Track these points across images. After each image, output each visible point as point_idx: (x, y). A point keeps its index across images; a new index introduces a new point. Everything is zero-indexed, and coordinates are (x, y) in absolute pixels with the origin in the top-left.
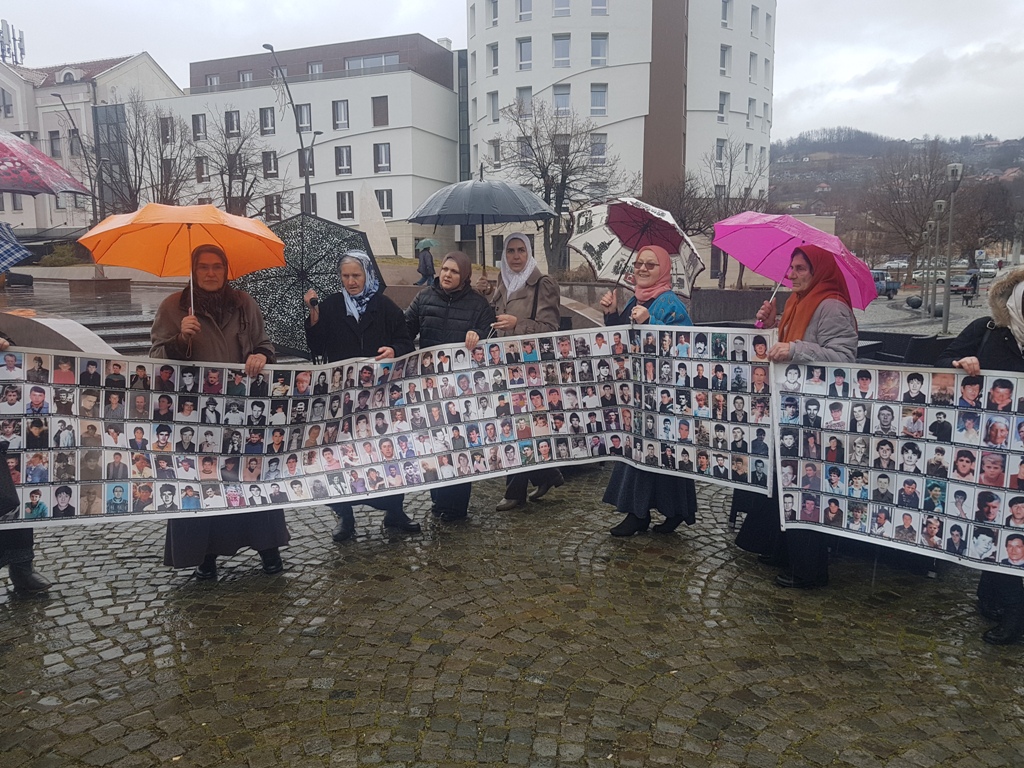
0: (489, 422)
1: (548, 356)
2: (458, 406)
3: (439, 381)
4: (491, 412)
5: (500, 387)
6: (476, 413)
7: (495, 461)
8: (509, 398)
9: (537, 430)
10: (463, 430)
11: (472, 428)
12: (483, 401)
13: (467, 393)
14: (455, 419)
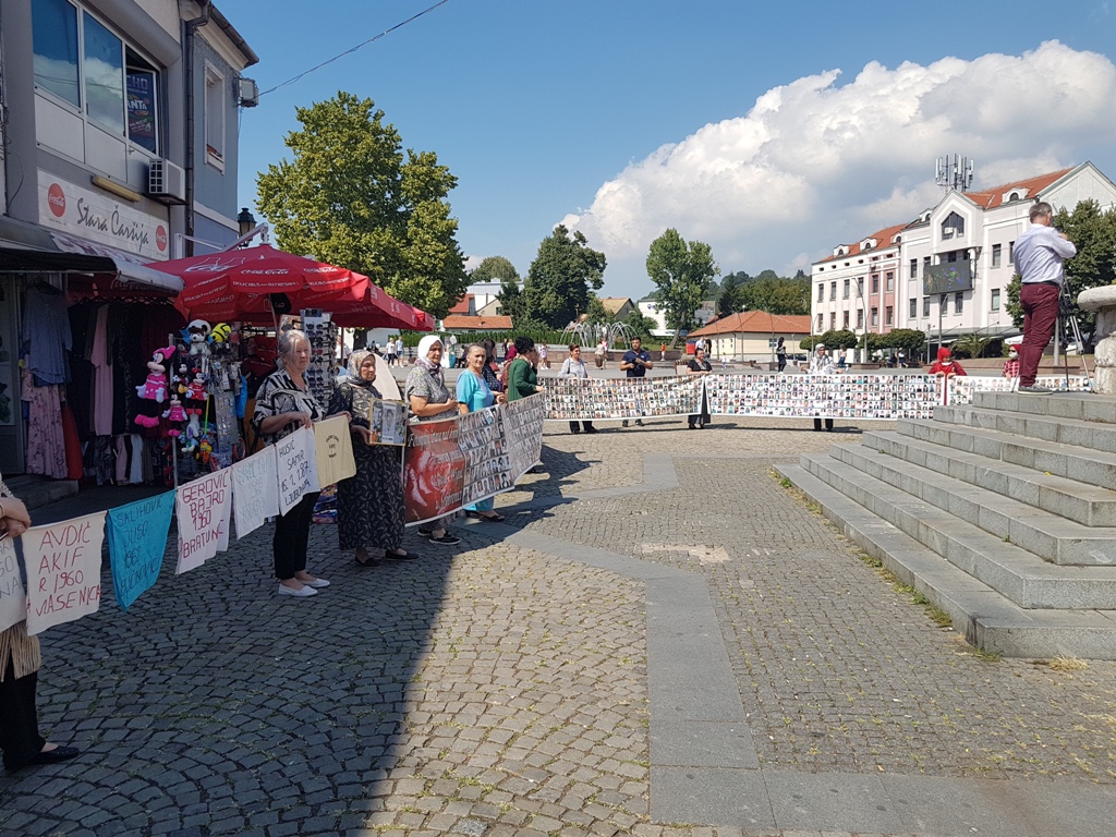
0: (842, 401)
1: (866, 382)
2: (832, 395)
3: (828, 385)
4: (844, 398)
5: (849, 390)
6: (838, 397)
7: (841, 414)
8: (851, 395)
9: (857, 406)
10: (832, 402)
11: (836, 402)
12: (842, 394)
13: (837, 390)
14: (830, 398)
